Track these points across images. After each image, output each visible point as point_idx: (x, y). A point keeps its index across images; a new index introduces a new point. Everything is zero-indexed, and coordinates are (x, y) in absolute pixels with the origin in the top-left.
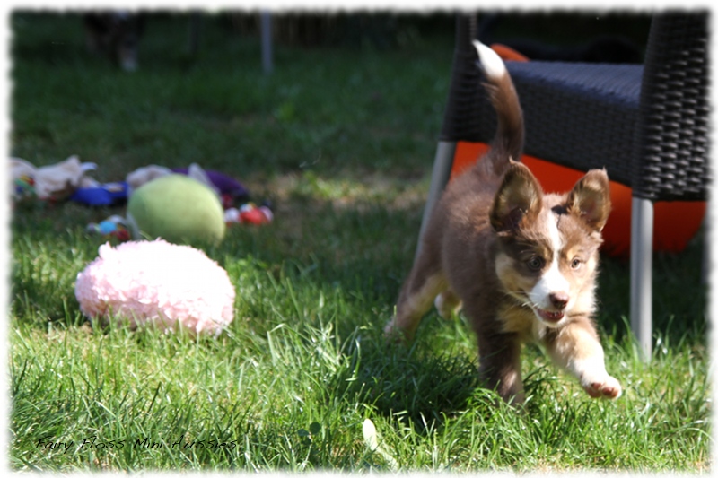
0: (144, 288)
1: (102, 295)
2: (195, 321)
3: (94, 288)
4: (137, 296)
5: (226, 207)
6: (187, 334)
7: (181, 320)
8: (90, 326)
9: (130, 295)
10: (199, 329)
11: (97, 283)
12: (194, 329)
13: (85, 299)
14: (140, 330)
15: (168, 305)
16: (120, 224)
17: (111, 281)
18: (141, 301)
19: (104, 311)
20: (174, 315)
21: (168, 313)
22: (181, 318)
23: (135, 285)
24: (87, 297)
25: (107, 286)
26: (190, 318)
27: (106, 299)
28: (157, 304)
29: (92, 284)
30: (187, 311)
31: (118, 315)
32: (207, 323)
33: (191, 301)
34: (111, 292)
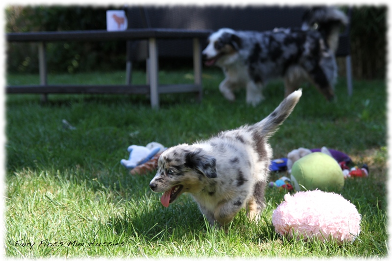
0: (311, 217)
1: (287, 221)
2: (340, 234)
3: (283, 218)
4: (307, 222)
5: (343, 168)
6: (336, 242)
7: (332, 234)
8: (282, 240)
9: (303, 221)
10: (342, 239)
11: (284, 215)
12: (339, 239)
13: (277, 225)
14: (309, 241)
15: (325, 226)
16: (286, 181)
17: (291, 214)
18: (310, 224)
19: (289, 231)
20: (328, 232)
21: (325, 230)
22: (332, 232)
23: (305, 216)
24: (279, 224)
25: (290, 217)
26: (338, 233)
27: (290, 224)
28: (318, 225)
29: (281, 216)
30: (335, 229)
31: (297, 233)
32: (346, 235)
33: (337, 223)
34: (292, 220)
